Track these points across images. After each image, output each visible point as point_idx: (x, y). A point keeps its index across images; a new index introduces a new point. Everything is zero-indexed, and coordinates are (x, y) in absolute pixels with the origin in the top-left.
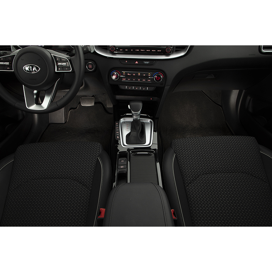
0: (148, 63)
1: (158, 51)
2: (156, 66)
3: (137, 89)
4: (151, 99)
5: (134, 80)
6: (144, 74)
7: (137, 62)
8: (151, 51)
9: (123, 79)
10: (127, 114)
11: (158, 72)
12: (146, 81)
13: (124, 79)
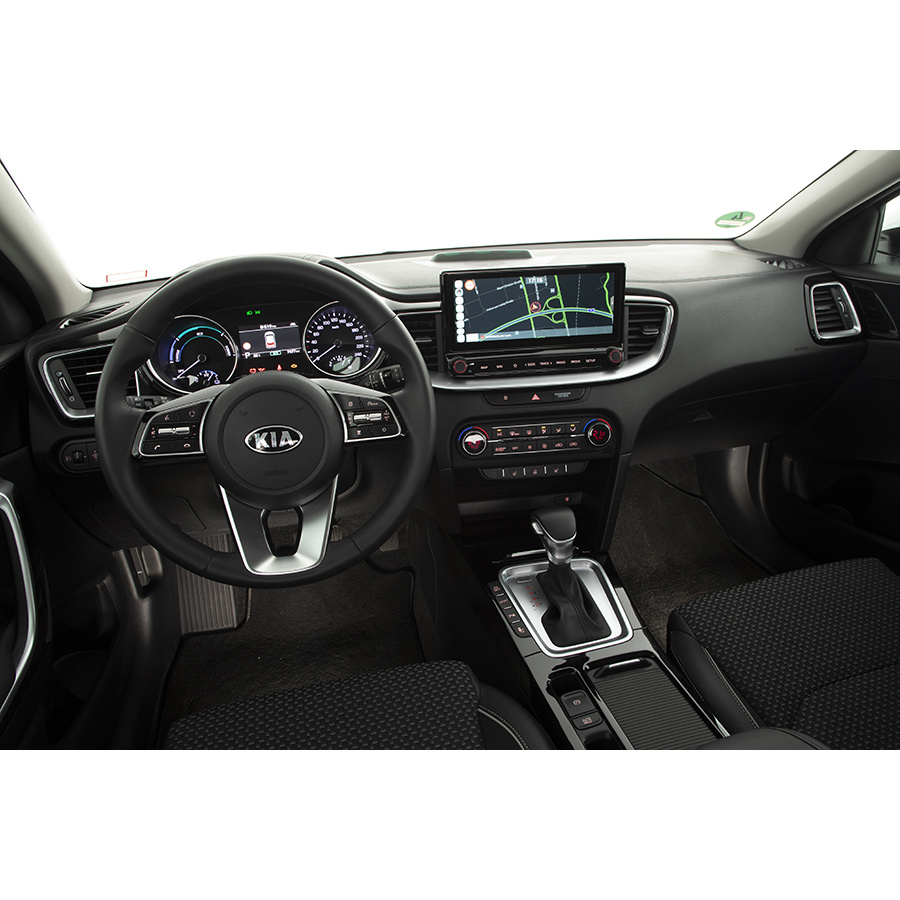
0: (566, 395)
1: (588, 361)
2: (593, 401)
3: (535, 473)
4: (567, 499)
5: (530, 447)
6: (558, 427)
7: (536, 397)
8: (568, 364)
9: (497, 450)
10: (514, 555)
11: (594, 417)
12: (566, 445)
13: (501, 449)
